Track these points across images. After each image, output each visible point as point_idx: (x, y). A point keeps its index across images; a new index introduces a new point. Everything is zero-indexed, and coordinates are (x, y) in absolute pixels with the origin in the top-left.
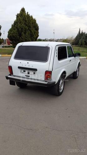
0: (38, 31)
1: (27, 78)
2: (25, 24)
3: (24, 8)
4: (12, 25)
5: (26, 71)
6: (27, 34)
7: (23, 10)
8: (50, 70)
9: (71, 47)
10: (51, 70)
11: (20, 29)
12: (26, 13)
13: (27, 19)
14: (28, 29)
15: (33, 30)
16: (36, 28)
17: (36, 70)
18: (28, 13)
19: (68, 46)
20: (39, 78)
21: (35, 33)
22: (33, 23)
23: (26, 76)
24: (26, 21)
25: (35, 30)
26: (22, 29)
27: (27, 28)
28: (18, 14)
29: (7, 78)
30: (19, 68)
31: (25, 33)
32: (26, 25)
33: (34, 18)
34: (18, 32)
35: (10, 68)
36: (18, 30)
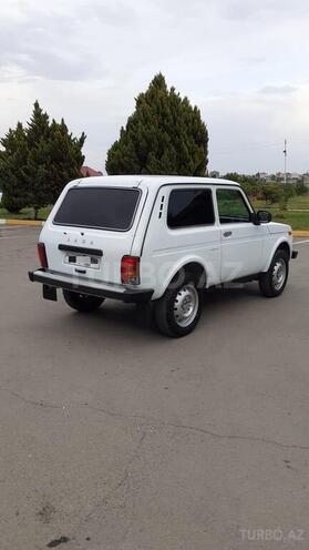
0: (206, 146)
1: (80, 278)
2: (161, 125)
3: (163, 75)
4: (122, 131)
5: (78, 258)
6: (165, 157)
7: (159, 82)
8: (135, 253)
9: (239, 192)
10: (138, 255)
11: (143, 143)
12: (169, 89)
13: (169, 110)
14: (172, 141)
15: (187, 144)
16: (200, 136)
17: (99, 253)
18: (173, 89)
19: (218, 190)
20: (106, 275)
21: (192, 154)
22: (187, 122)
23: (76, 270)
24: (164, 115)
25: (196, 142)
26: (149, 142)
27: (169, 139)
28: (142, 95)
29: (33, 277)
30: (62, 247)
31: (159, 155)
32: (166, 129)
33: (192, 104)
34: (137, 151)
35: (42, 248)
36: (137, 146)
